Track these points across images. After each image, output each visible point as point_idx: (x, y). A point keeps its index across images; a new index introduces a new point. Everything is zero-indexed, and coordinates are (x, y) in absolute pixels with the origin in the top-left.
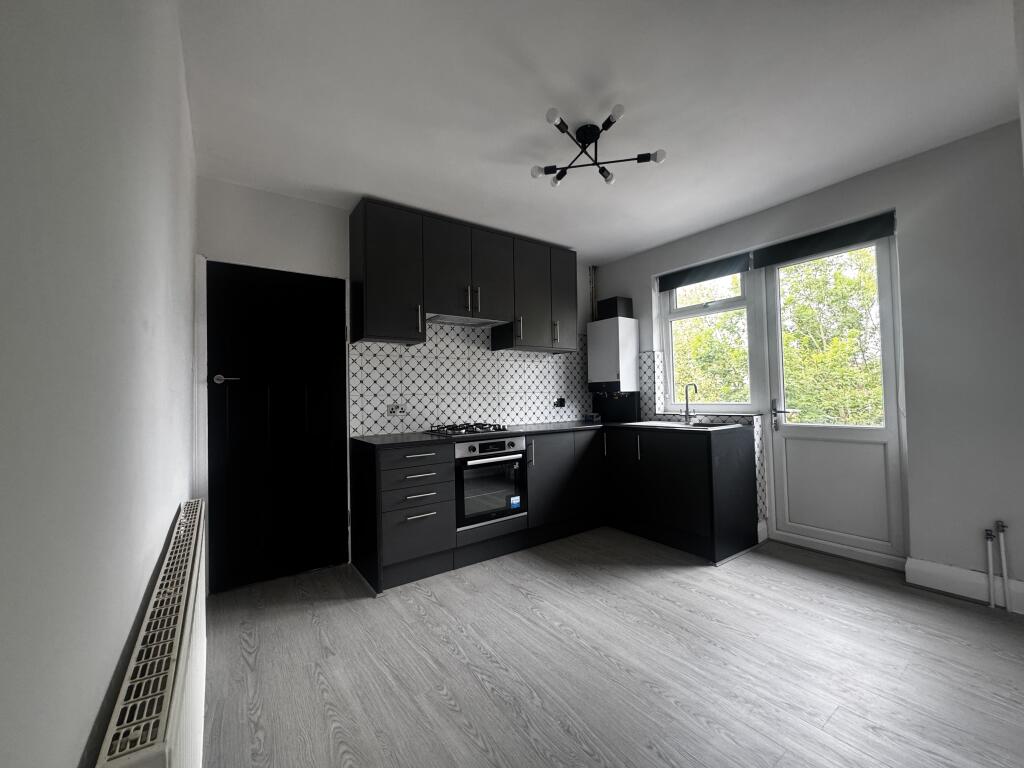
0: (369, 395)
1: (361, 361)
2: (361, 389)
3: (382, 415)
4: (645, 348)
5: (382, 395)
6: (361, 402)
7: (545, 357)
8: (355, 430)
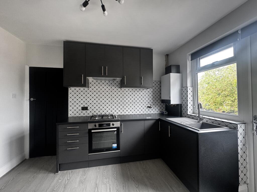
0: (75, 104)
1: (73, 93)
2: (73, 102)
3: (80, 110)
4: (184, 85)
5: (80, 104)
6: (73, 106)
7: (143, 90)
8: (71, 115)
